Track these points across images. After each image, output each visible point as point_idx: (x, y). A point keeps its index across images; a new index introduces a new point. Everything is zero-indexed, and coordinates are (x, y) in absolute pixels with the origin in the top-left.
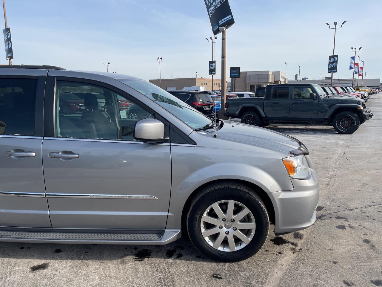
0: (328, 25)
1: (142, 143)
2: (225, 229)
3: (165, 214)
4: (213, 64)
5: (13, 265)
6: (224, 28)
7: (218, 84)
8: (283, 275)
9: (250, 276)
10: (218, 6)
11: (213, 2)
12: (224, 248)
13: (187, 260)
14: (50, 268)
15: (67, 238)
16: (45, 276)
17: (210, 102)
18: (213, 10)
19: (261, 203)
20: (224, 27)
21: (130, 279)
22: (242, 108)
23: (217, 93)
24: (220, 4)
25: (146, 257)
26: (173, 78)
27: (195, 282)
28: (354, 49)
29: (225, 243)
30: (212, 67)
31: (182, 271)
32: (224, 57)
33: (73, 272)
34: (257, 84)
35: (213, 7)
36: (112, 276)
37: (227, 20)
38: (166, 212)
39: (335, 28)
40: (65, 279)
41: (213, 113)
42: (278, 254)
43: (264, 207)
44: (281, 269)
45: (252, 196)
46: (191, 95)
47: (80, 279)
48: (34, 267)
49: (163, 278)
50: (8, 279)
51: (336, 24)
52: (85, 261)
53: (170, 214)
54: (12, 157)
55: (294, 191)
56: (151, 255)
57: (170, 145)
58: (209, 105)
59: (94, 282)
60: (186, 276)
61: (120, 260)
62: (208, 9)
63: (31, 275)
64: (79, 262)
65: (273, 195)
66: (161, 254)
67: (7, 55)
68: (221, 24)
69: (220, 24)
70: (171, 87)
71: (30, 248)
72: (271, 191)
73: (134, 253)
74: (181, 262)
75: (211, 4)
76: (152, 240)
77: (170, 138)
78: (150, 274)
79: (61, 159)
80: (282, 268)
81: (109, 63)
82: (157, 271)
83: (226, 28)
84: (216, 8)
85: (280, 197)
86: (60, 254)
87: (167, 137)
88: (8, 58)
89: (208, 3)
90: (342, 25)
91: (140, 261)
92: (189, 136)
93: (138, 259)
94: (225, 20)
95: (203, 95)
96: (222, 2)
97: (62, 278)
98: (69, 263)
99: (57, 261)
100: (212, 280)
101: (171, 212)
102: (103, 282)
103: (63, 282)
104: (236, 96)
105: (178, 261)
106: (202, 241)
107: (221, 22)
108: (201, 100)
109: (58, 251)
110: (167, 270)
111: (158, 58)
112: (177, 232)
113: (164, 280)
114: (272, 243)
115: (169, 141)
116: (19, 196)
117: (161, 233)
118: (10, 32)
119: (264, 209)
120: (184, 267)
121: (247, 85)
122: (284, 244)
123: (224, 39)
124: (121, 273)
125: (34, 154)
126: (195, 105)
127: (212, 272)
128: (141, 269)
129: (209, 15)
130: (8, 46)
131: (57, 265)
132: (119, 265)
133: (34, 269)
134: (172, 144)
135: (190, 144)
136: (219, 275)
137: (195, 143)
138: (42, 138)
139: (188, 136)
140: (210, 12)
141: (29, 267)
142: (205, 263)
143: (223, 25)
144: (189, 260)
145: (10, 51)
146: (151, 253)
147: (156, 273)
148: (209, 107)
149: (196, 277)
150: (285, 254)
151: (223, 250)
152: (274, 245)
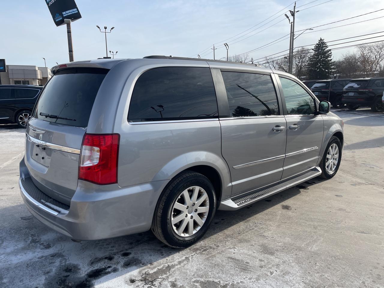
0: (99, 28)
2: (331, 160)
6: (70, 21)
28: (111, 52)
32: (72, 51)
34: (23, 80)
37: (73, 13)
39: (106, 32)
51: (106, 28)
53: (319, 157)
61: (302, 192)
69: (64, 16)
79: (293, 130)
90: (111, 30)
91: (308, 189)
94: (70, 13)
107: (65, 14)
121: (11, 80)
123: (70, 32)
125: (284, 128)
138: (284, 116)
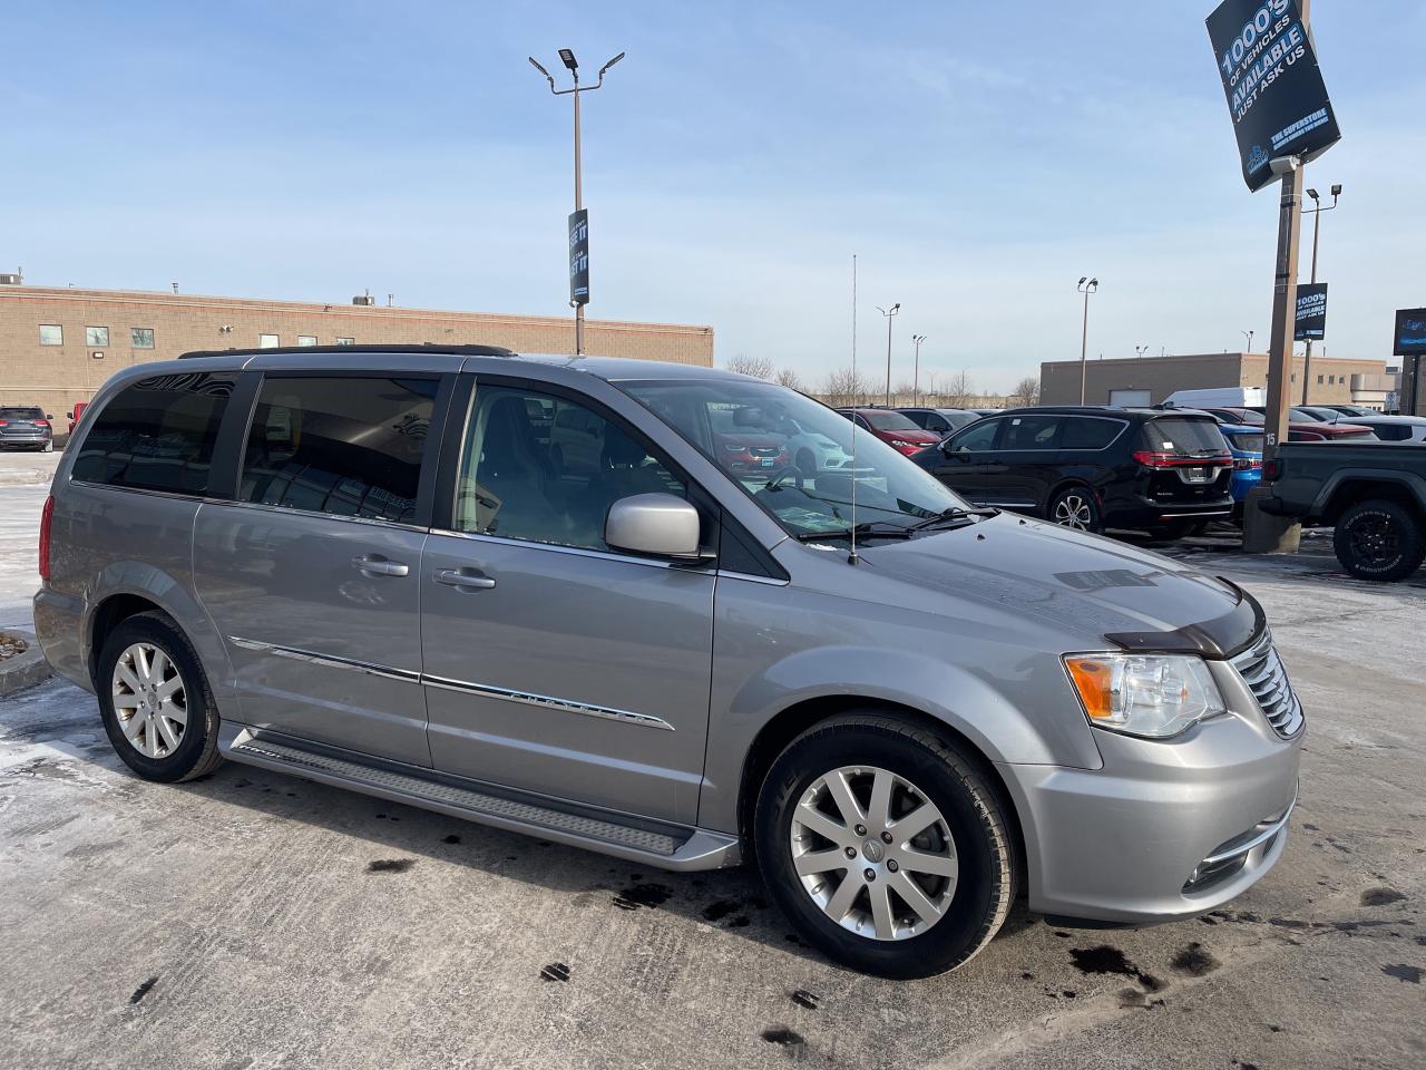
1: (666, 565)
2: (862, 862)
3: (695, 779)
4: (1315, 298)
5: (340, 848)
6: (1294, 162)
7: (1348, 382)
8: (1021, 1053)
9: (909, 1025)
10: (1271, 77)
11: (1251, 66)
12: (860, 925)
13: (751, 939)
14: (410, 873)
15: (459, 802)
16: (390, 889)
17: (1215, 453)
18: (1248, 95)
19: (975, 794)
20: (1290, 158)
21: (570, 943)
22: (1344, 485)
23: (1324, 416)
24: (1278, 70)
25: (647, 905)
26: (1146, 355)
27: (728, 995)
29: (862, 905)
30: (1308, 311)
31: (716, 960)
32: (1287, 275)
33: (453, 893)
35: (1252, 84)
36: (534, 925)
37: (1310, 127)
38: (698, 773)
40: (427, 903)
41: (1226, 497)
42: (1059, 994)
43: (986, 811)
44: (1031, 1038)
45: (950, 766)
46: (1128, 423)
47: (458, 913)
48: (379, 862)
49: (654, 964)
50: (312, 875)
52: (496, 877)
53: (706, 782)
54: (363, 571)
55: (1101, 772)
56: (664, 901)
57: (717, 575)
58: (1208, 467)
59: (485, 927)
60: (718, 976)
61: (577, 895)
62: (1230, 91)
63: (362, 878)
64: (483, 874)
65: (1015, 771)
66: (693, 907)
67: (573, 292)
68: (1280, 145)
69: (1276, 148)
70: (1129, 389)
71: (397, 820)
72: (1008, 757)
73: (624, 887)
74: (732, 939)
75: (1244, 73)
76: (653, 849)
77: (719, 556)
78: (626, 946)
79: (457, 588)
80: (1035, 1036)
81: (897, 306)
82: (650, 943)
83: (1302, 164)
84: (1265, 84)
85: (1044, 783)
86: (455, 847)
87: (707, 551)
88: (574, 303)
89: (1230, 69)
91: (624, 908)
92: (772, 553)
93: (623, 902)
94: (1297, 130)
95: (1186, 425)
96: (1290, 63)
97: (421, 901)
98: (460, 871)
99: (435, 862)
100: (783, 1003)
101: (711, 780)
102: (502, 933)
103: (418, 910)
104: (1368, 432)
105: (725, 935)
106: (792, 887)
107: (1279, 140)
108: (1168, 445)
109: (452, 840)
110: (678, 946)
111: (1081, 282)
112: (726, 843)
113: (651, 968)
114: (1070, 958)
115: (717, 564)
116: (369, 673)
117: (682, 836)
118: (586, 223)
119: (987, 818)
120: (729, 952)
122: (1110, 974)
123: (1292, 204)
124: (560, 926)
125: (405, 569)
126: (1143, 464)
127: (800, 986)
128: (614, 927)
129: (1234, 117)
130: (579, 265)
131: (431, 869)
132: (567, 905)
133: (378, 867)
134: (721, 573)
135: (773, 577)
136: (812, 996)
137: (787, 576)
138: (426, 529)
139: (767, 553)
140: (1237, 102)
141: (369, 860)
142: (799, 959)
143: (1290, 149)
144: (756, 940)
145: (581, 278)
146: (669, 897)
147: (645, 947)
148: (1209, 475)
149: (744, 984)
150: (1089, 1001)
151: (854, 930)
152: (1071, 967)
